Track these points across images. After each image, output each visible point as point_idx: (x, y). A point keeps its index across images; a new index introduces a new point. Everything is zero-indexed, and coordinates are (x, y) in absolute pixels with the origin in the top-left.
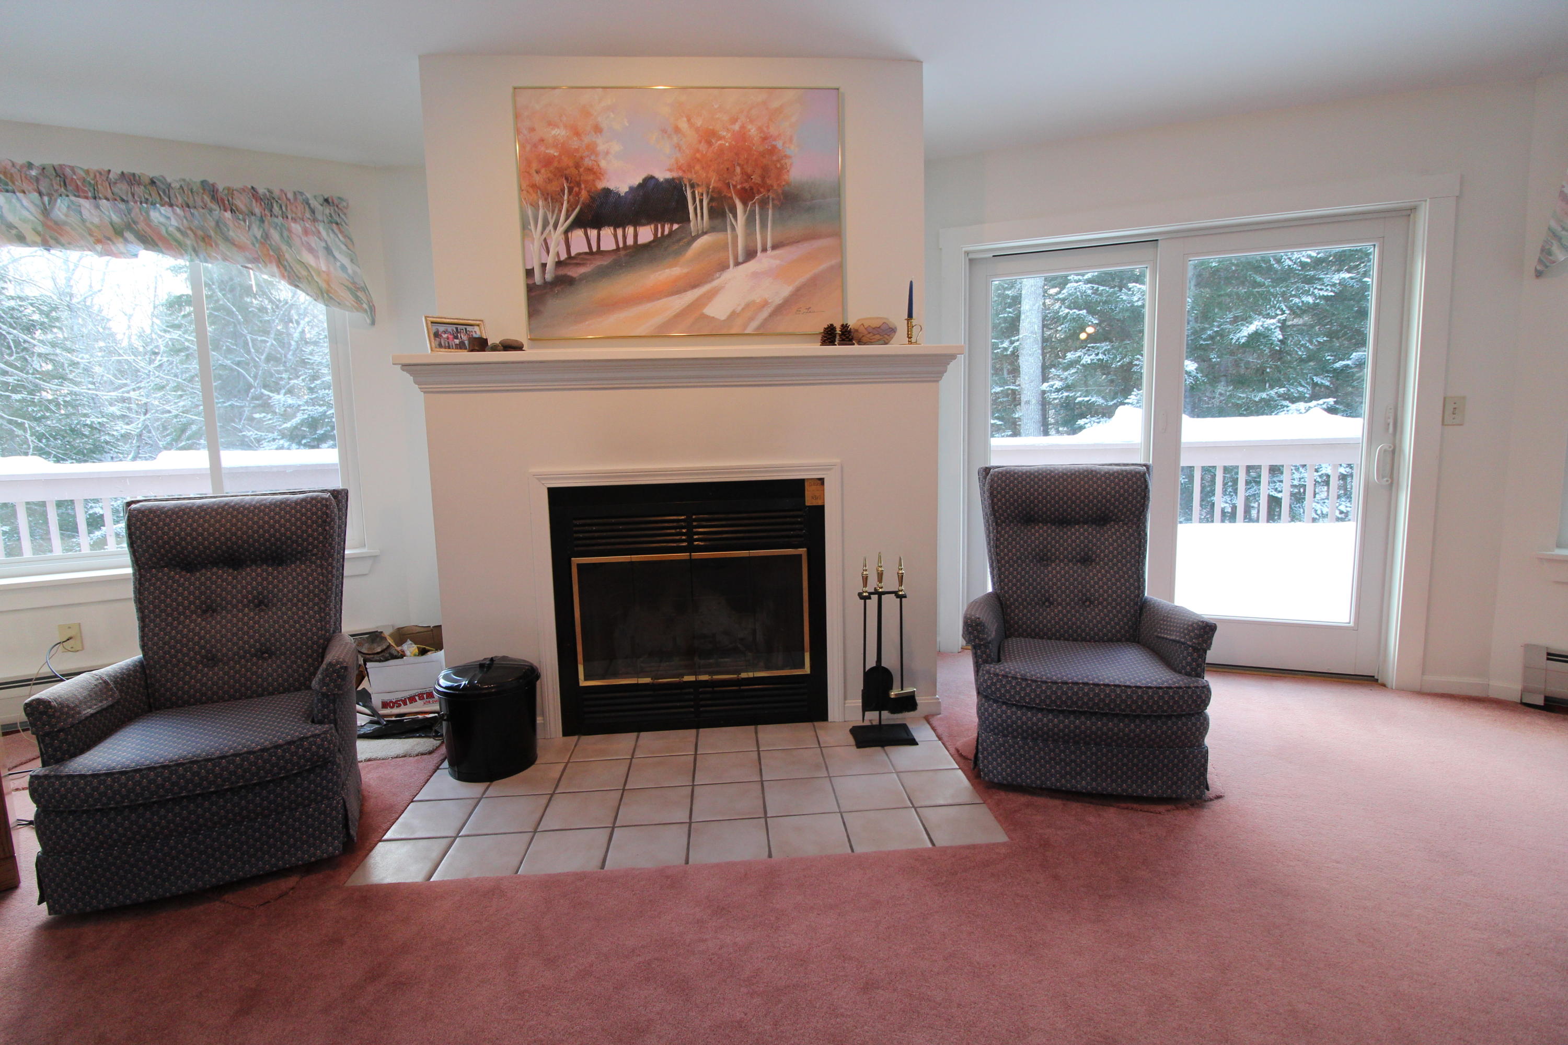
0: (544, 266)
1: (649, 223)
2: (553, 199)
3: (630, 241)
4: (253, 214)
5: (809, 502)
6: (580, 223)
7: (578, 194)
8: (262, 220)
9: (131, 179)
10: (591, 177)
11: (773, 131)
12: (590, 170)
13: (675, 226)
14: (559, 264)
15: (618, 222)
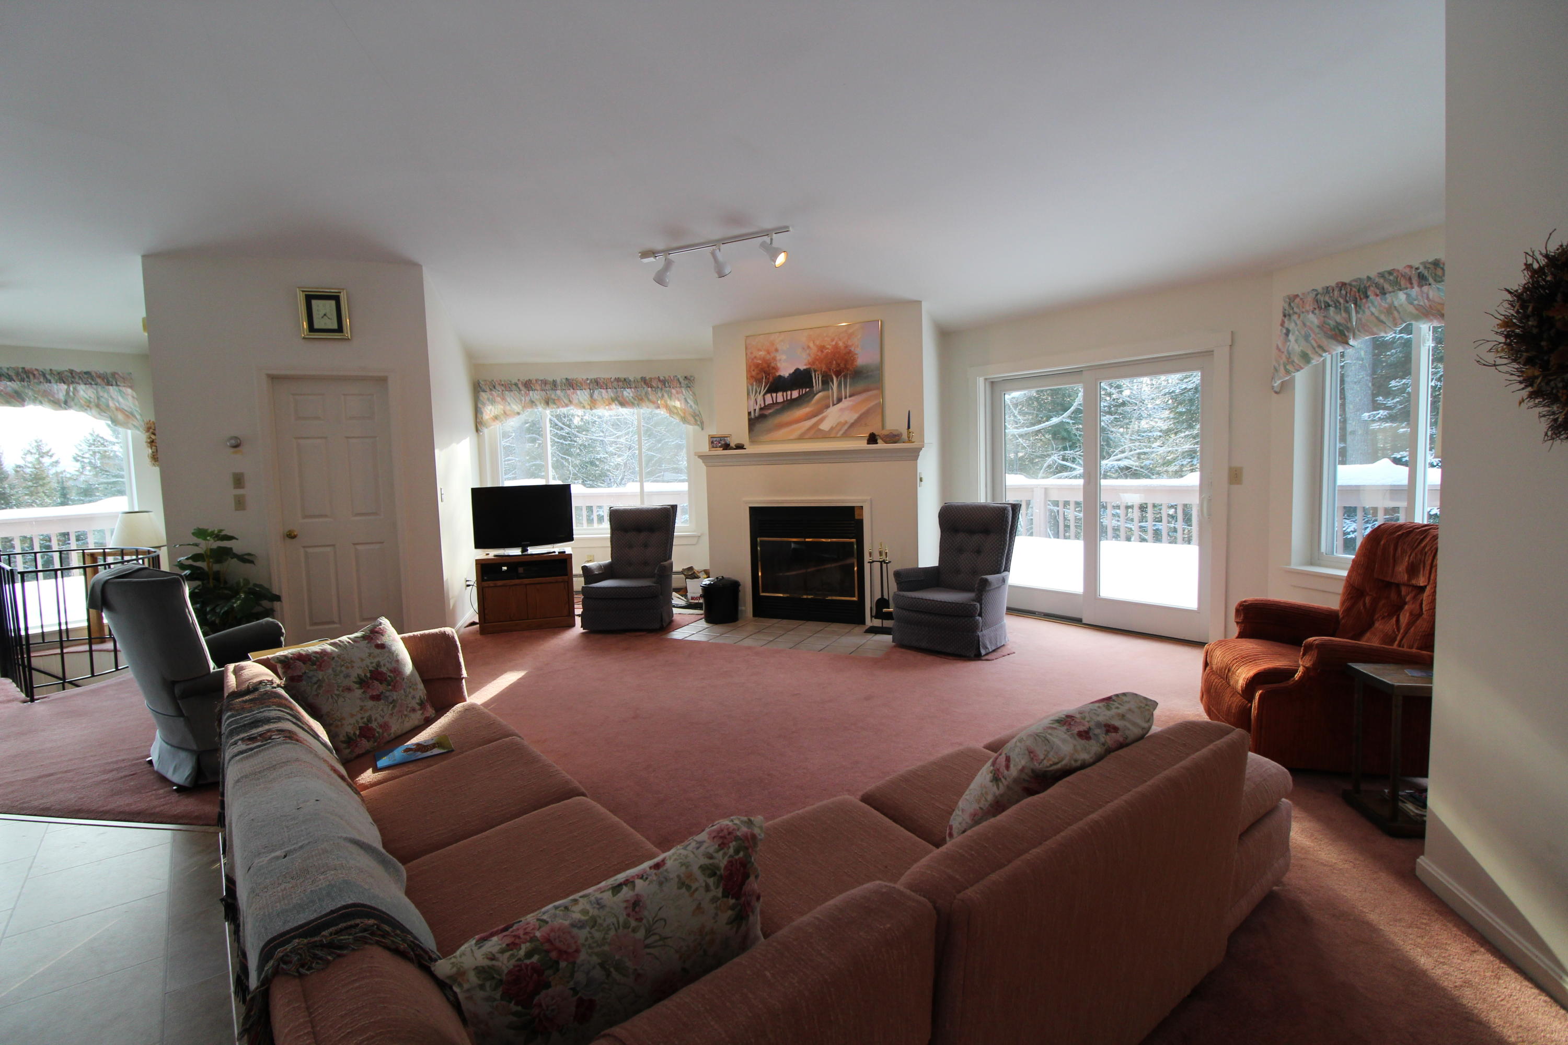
0: (755, 410)
1: (796, 389)
2: (759, 381)
3: (789, 398)
4: (658, 387)
5: (857, 517)
6: (770, 391)
7: (769, 379)
8: (662, 389)
9: (618, 380)
10: (774, 371)
11: (850, 343)
12: (773, 368)
13: (808, 390)
14: (761, 409)
15: (784, 390)
